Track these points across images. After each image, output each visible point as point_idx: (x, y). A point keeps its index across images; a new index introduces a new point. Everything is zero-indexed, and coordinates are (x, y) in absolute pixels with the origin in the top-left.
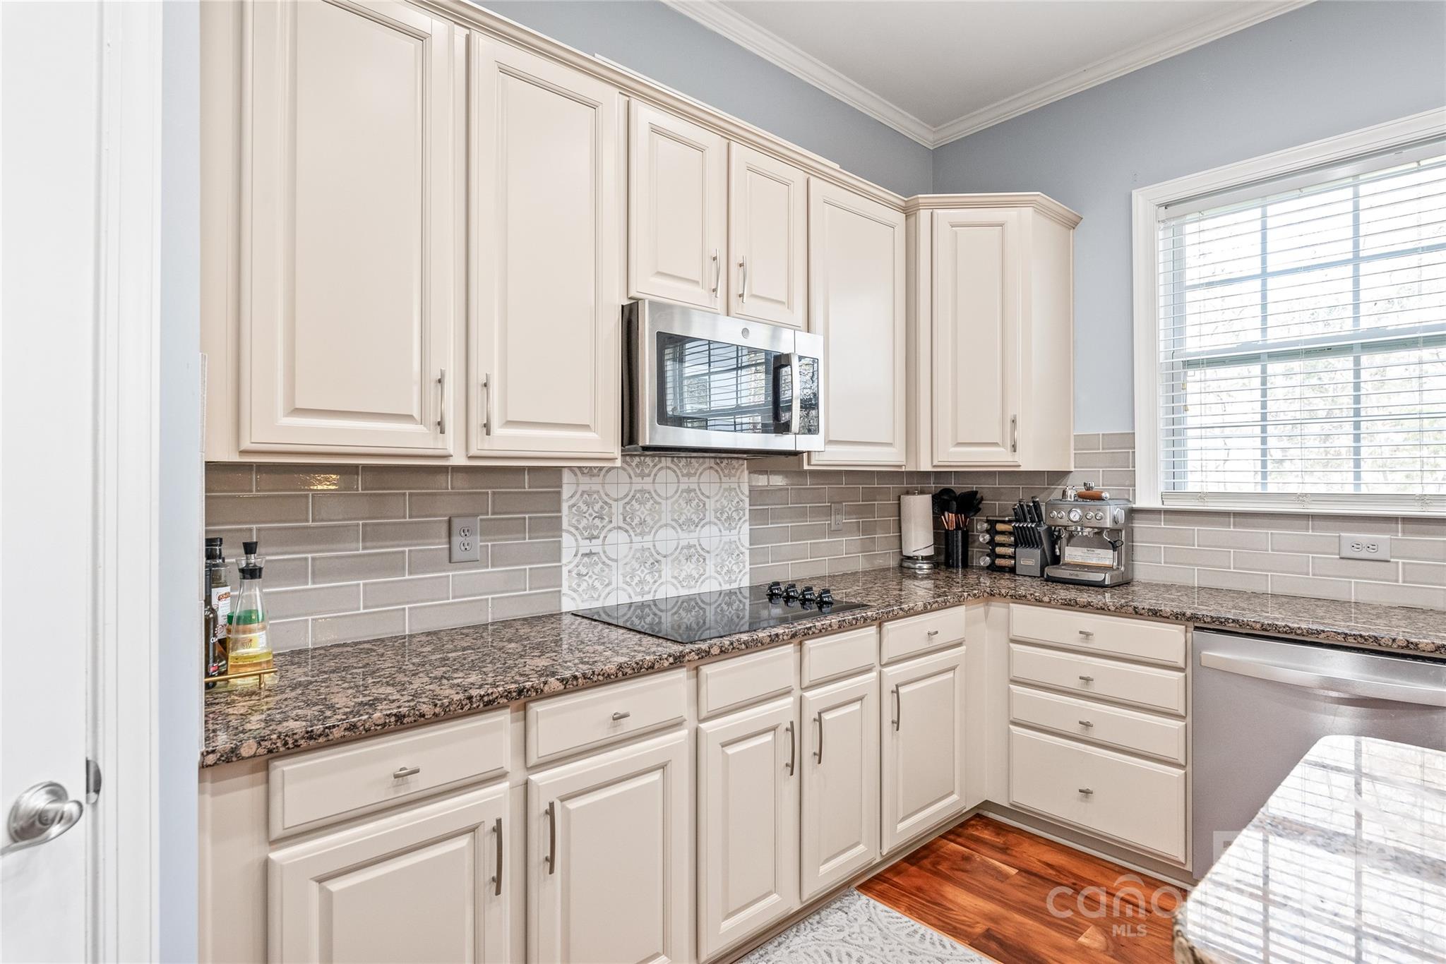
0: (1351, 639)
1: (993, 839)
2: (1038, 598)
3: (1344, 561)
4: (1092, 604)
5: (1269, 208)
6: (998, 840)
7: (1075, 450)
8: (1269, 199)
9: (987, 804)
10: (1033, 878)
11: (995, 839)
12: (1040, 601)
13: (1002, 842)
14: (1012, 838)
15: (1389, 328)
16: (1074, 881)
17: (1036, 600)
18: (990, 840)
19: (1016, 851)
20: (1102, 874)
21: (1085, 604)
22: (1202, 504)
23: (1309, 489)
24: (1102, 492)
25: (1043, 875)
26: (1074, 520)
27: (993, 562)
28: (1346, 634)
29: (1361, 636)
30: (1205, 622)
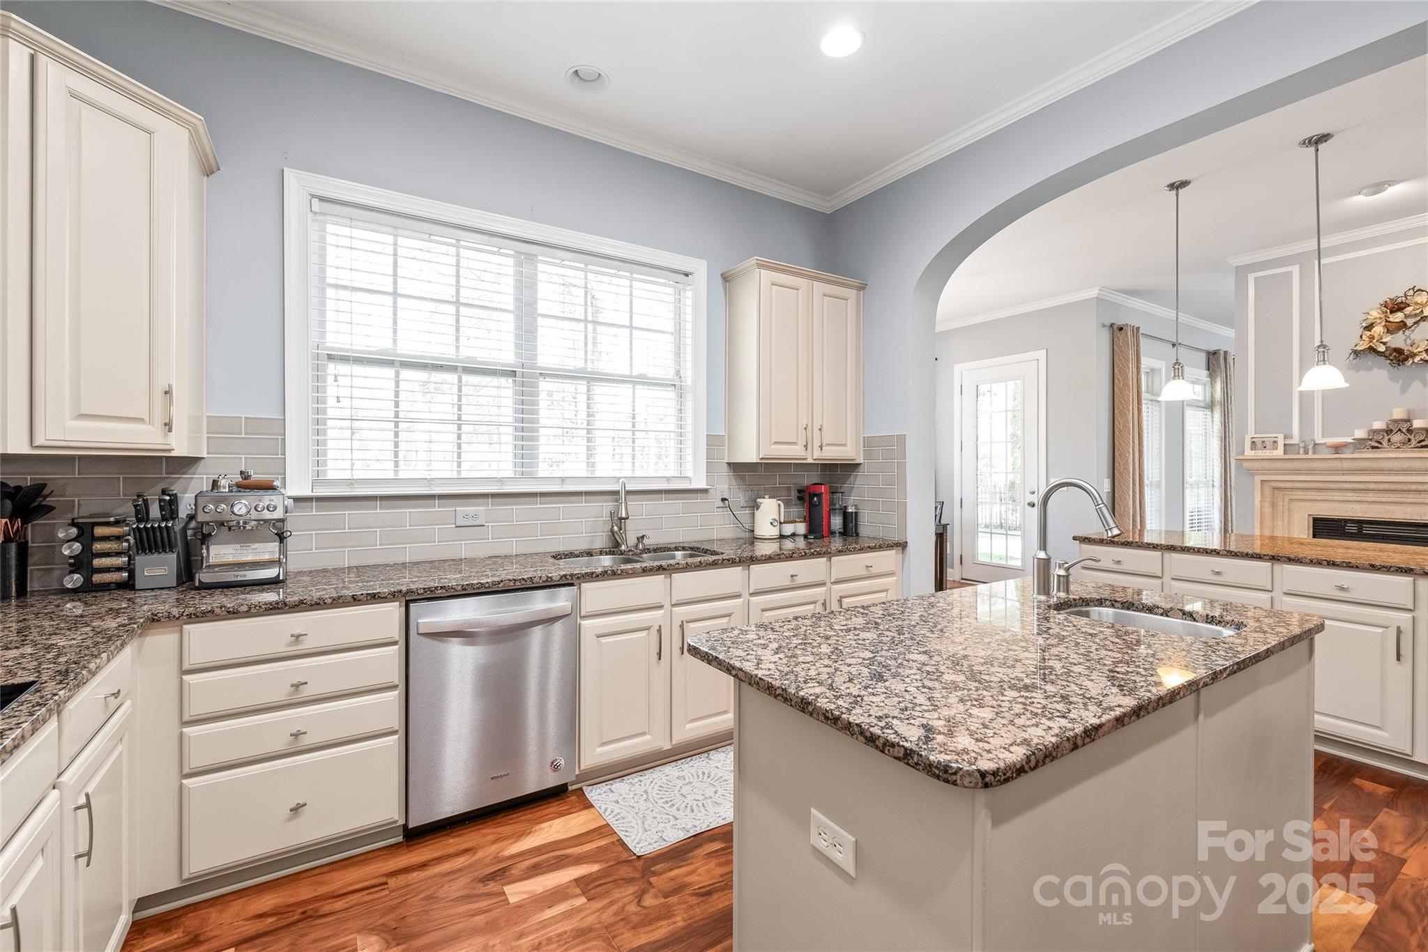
0: (518, 583)
1: (167, 940)
2: (231, 610)
3: (458, 528)
4: (305, 602)
5: (399, 238)
6: (175, 936)
7: (208, 433)
8: (400, 231)
9: (141, 904)
10: (257, 941)
11: (171, 938)
12: (234, 613)
13: (181, 935)
14: (191, 922)
15: (478, 359)
16: (302, 910)
17: (229, 612)
18: (165, 944)
19: (212, 930)
20: (319, 884)
21: (297, 603)
22: (350, 490)
23: (435, 475)
24: (273, 481)
25: (264, 930)
26: (240, 513)
27: (87, 580)
28: (515, 580)
29: (523, 579)
30: (419, 594)
